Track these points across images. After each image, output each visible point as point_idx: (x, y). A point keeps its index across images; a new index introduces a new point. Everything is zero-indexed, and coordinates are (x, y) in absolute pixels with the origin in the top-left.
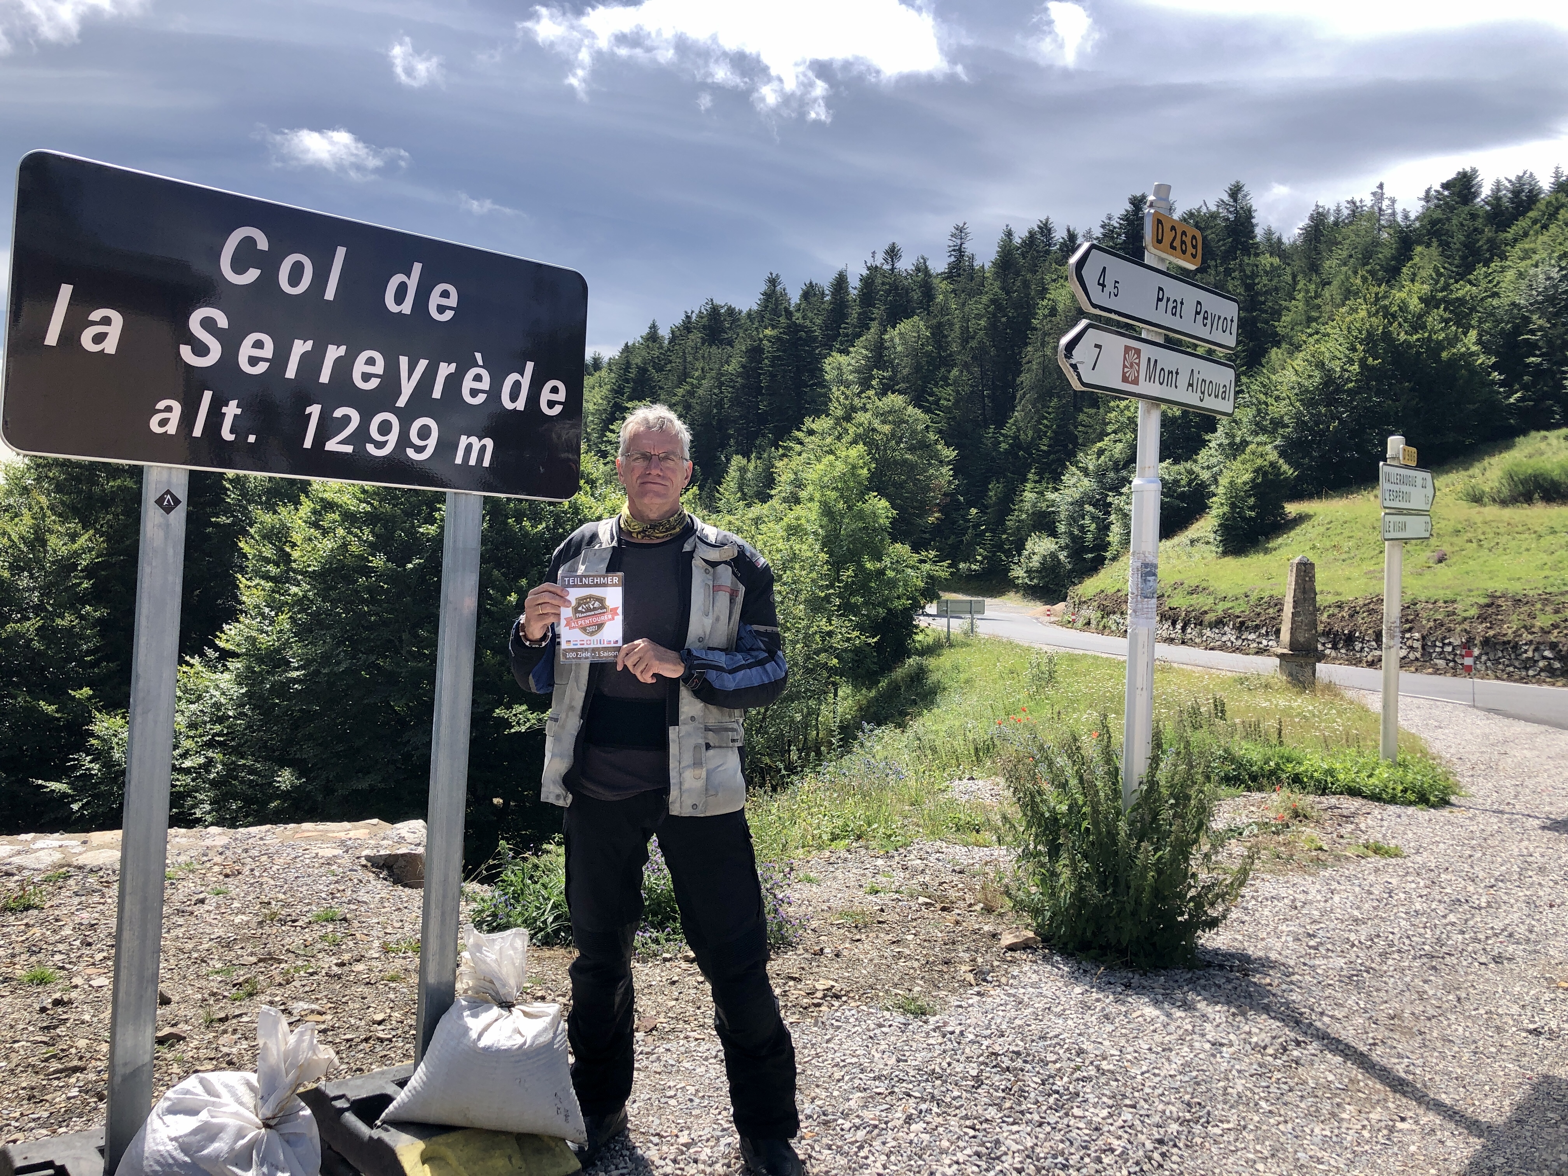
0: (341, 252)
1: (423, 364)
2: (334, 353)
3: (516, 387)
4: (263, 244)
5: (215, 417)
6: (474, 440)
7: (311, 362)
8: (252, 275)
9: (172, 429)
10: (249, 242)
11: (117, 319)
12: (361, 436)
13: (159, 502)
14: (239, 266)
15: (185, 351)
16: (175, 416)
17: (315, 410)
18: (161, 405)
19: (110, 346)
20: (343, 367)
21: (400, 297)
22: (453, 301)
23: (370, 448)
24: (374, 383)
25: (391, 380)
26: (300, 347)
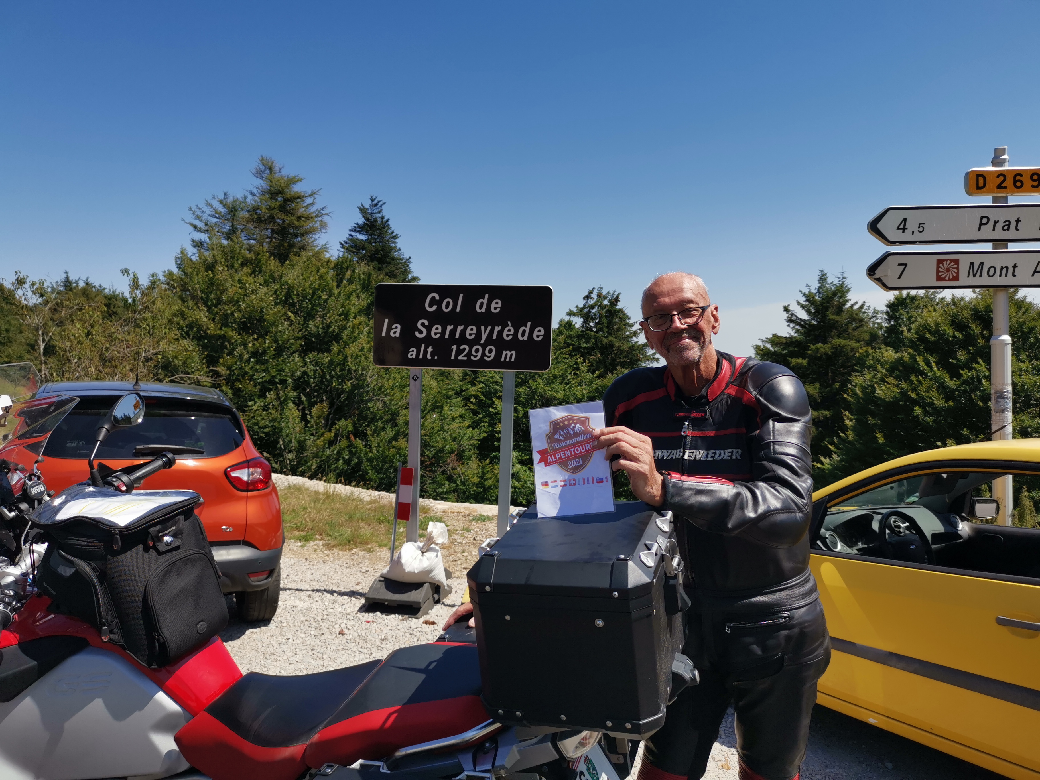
0: (461, 296)
1: (489, 328)
2: (460, 328)
3: (524, 332)
4: (437, 298)
5: (425, 352)
6: (508, 352)
7: (453, 332)
8: (435, 307)
9: (414, 357)
10: (433, 298)
11: (399, 326)
12: (469, 354)
13: (413, 378)
14: (431, 306)
15: (417, 334)
16: (414, 353)
17: (454, 347)
18: (411, 350)
19: (397, 335)
20: (463, 332)
21: (481, 307)
22: (500, 305)
23: (472, 358)
24: (473, 336)
25: (479, 335)
26: (450, 328)
